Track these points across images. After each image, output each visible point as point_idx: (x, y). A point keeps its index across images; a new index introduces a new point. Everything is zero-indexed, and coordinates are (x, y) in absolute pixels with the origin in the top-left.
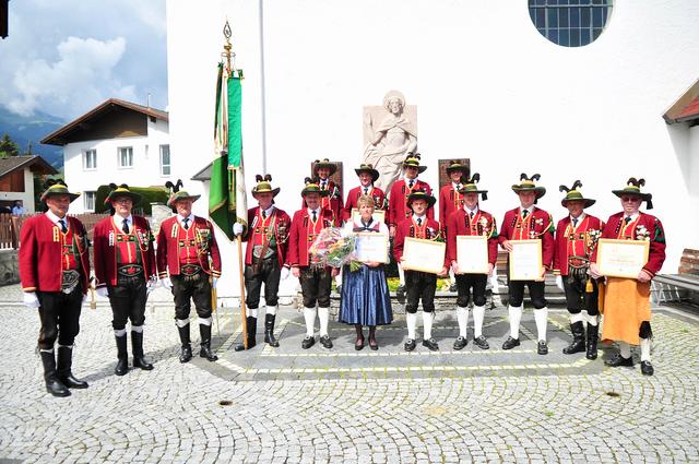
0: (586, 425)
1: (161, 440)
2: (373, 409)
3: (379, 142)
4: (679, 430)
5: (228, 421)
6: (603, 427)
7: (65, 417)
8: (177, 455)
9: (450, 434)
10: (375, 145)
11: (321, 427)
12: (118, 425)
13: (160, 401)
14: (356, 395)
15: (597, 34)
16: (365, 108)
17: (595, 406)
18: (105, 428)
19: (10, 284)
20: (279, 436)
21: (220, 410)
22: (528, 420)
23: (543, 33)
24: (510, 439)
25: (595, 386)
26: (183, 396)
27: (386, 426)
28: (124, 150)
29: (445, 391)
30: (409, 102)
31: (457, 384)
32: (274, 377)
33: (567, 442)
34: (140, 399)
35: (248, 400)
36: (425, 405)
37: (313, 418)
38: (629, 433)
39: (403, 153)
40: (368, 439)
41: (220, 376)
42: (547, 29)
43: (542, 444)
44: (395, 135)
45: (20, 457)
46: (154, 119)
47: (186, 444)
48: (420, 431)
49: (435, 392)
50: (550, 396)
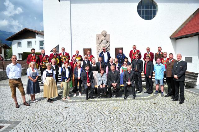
0: (148, 110)
1: (53, 116)
2: (101, 108)
3: (100, 43)
4: (169, 111)
5: (67, 112)
6: (152, 111)
7: (28, 112)
8: (57, 119)
9: (118, 113)
10: (99, 44)
11: (89, 112)
12: (42, 113)
13: (50, 107)
14: (96, 105)
15: (154, 17)
16: (97, 35)
17: (151, 106)
18: (39, 114)
19: (3, 80)
20: (80, 114)
21: (65, 109)
22: (136, 109)
23: (141, 16)
24: (132, 114)
25: (151, 102)
26: (56, 106)
27: (104, 112)
28: (29, 42)
29: (117, 104)
30: (108, 33)
31: (120, 102)
32: (77, 102)
33: (144, 114)
34: (45, 107)
35: (71, 107)
36: (113, 107)
37: (87, 111)
38: (157, 112)
39: (106, 46)
40: (100, 114)
41: (64, 102)
42: (142, 15)
43: (138, 114)
44: (104, 42)
45: (20, 121)
46: (37, 34)
47: (59, 117)
48: (112, 112)
49: (115, 104)
50: (141, 104)
